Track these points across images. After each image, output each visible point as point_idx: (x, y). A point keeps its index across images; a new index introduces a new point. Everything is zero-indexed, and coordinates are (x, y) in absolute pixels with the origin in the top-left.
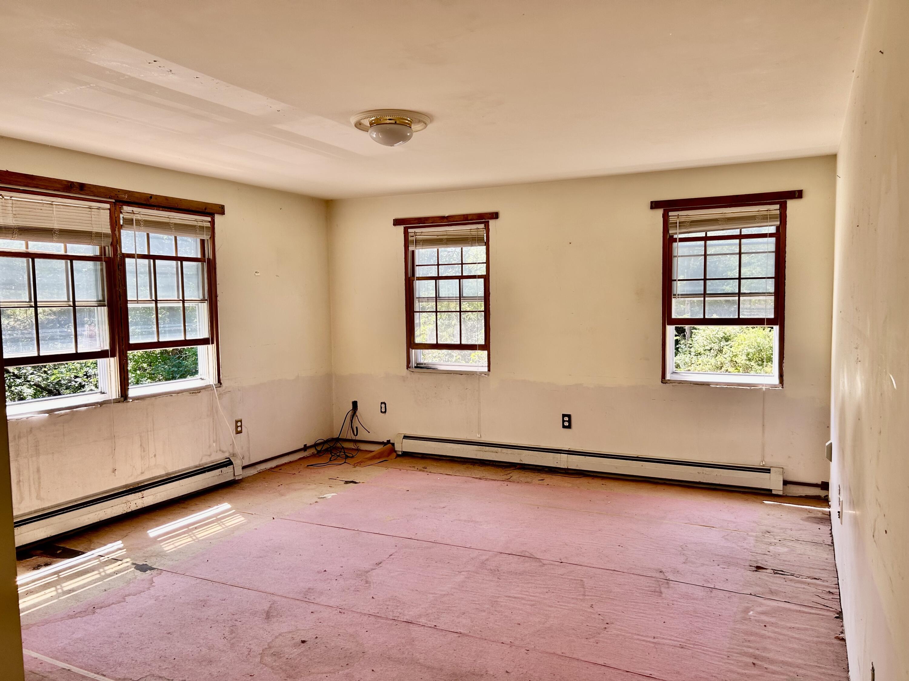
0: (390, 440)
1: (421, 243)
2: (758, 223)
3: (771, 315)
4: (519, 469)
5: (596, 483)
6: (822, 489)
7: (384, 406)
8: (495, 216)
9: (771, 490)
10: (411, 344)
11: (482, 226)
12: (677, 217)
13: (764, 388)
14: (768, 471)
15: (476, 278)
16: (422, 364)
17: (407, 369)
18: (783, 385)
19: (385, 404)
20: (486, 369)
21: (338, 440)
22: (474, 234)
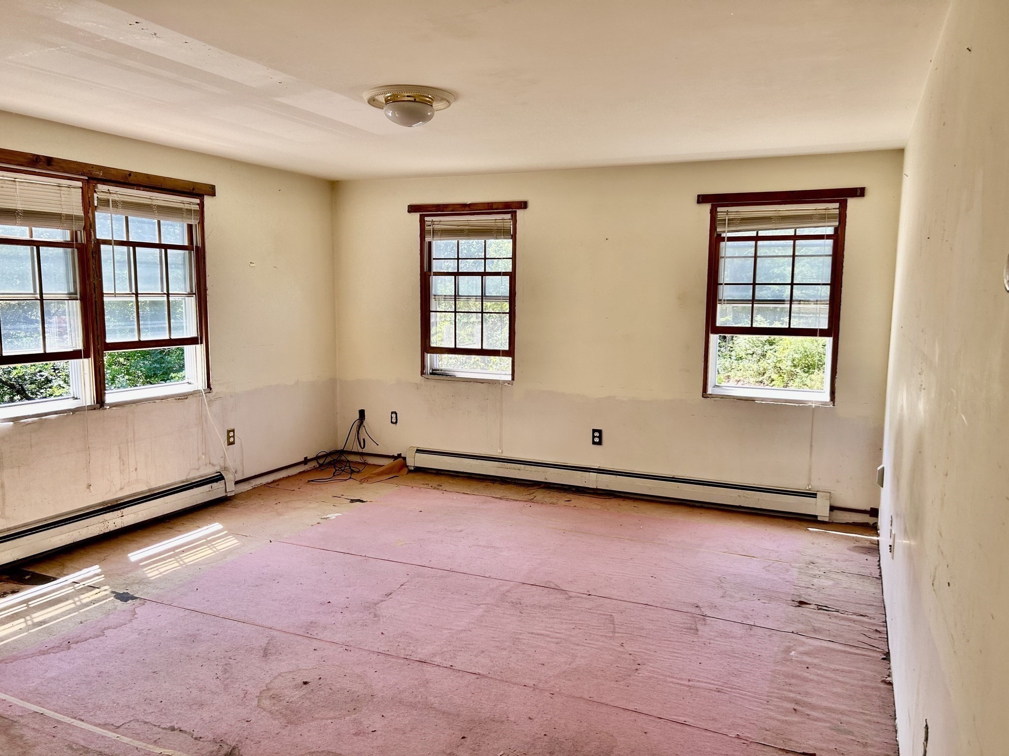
0: (401, 454)
1: (439, 234)
2: (815, 222)
3: (824, 325)
4: (543, 488)
5: (627, 506)
6: (870, 516)
7: (395, 416)
8: (523, 206)
9: (816, 516)
10: (426, 347)
11: (509, 216)
12: (726, 213)
13: (814, 405)
14: (814, 495)
15: (501, 275)
16: (438, 370)
17: (421, 375)
18: (834, 403)
19: (396, 413)
20: (509, 378)
21: (342, 452)
22: (500, 226)
